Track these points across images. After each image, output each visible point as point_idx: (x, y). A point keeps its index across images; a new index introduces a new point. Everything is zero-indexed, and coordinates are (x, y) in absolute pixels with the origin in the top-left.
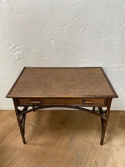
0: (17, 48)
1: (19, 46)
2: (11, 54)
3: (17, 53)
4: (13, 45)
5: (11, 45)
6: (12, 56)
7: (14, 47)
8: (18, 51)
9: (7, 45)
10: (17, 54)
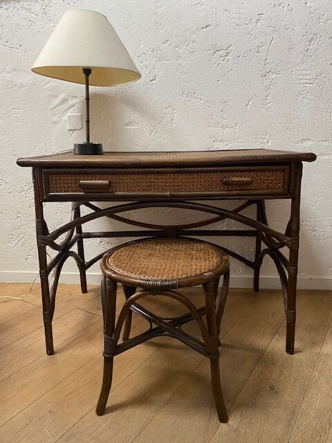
0: (71, 102)
1: (75, 97)
2: (55, 119)
3: (69, 114)
4: (62, 96)
5: (56, 97)
6: (56, 123)
7: (64, 101)
8: (71, 110)
9: (50, 95)
10: (69, 117)
